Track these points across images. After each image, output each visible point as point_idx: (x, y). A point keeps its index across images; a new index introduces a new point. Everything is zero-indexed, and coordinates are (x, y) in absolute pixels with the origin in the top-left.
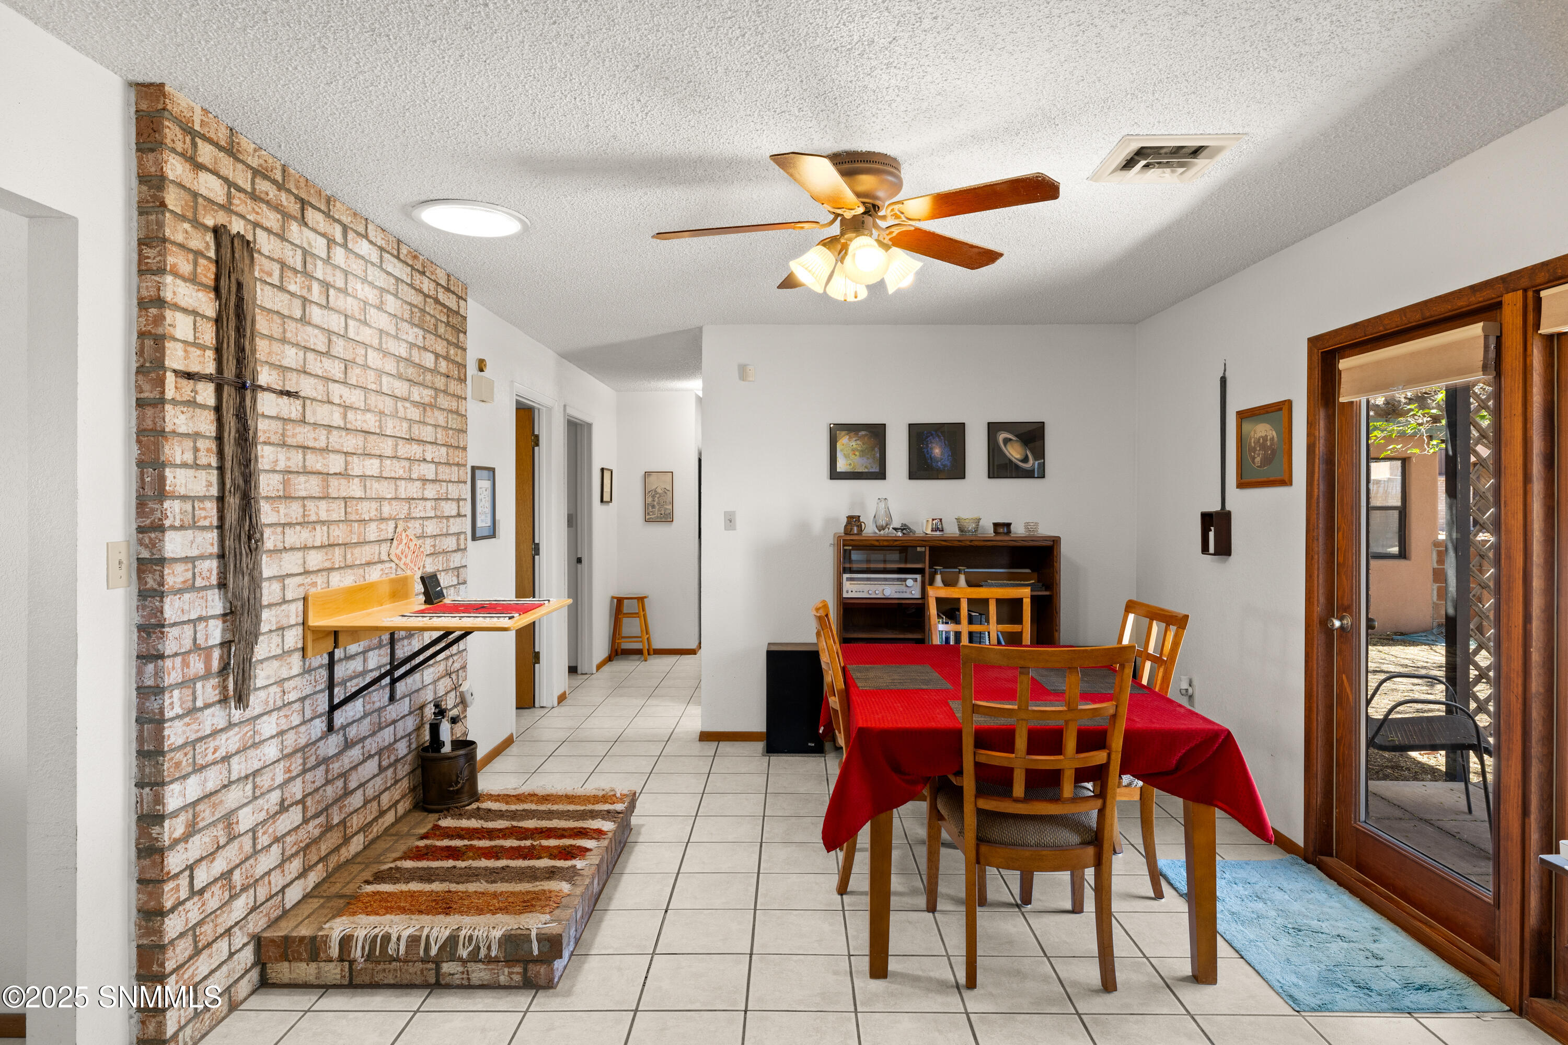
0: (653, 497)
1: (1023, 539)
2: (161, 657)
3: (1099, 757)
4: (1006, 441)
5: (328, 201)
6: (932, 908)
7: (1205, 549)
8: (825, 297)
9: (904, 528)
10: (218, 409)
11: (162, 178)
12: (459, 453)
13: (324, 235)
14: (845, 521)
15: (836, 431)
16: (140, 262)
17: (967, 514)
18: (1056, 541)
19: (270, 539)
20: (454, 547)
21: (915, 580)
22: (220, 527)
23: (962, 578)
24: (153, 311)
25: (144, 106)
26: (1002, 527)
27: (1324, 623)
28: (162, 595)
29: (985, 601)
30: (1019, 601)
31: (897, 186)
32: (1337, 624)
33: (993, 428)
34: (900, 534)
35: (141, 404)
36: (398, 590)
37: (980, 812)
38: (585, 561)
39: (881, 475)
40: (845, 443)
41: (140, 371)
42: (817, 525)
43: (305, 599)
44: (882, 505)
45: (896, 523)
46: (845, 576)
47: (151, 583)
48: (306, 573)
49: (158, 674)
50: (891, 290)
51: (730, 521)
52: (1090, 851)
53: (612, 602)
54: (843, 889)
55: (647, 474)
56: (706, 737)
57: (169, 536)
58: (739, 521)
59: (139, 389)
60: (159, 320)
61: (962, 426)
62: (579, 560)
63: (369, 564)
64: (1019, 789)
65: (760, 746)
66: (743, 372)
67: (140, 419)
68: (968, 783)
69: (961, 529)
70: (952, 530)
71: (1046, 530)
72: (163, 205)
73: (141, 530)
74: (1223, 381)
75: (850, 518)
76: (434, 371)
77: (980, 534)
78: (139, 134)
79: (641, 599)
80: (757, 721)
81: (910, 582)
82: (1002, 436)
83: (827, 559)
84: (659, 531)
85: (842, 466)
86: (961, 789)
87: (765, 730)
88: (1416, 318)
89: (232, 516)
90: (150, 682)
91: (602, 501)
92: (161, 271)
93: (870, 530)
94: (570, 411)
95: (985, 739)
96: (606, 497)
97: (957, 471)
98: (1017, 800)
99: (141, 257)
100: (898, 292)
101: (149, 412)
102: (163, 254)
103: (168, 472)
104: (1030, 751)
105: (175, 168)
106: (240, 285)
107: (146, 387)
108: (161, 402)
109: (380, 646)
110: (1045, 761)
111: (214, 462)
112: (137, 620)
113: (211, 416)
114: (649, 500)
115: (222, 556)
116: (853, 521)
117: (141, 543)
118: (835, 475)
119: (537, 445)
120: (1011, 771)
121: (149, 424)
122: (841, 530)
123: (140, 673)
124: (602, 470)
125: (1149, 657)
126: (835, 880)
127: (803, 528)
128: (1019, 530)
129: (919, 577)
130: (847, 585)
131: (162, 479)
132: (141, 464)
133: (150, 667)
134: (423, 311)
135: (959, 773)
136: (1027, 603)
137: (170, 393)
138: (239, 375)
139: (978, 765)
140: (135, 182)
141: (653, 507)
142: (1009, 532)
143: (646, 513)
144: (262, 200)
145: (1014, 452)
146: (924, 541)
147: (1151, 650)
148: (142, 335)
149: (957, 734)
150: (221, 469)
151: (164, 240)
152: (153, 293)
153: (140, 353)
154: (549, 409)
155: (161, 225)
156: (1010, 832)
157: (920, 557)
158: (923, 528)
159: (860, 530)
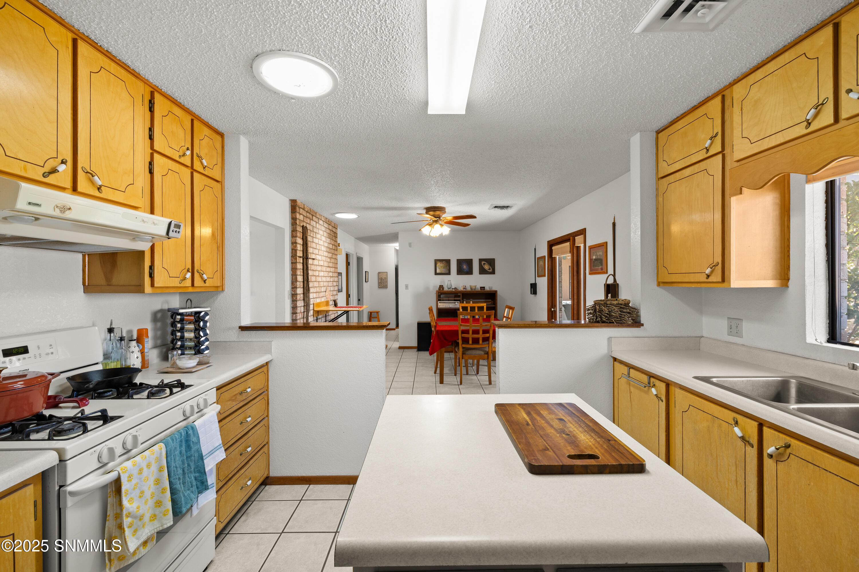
0: (381, 280)
1: (488, 291)
2: (297, 313)
3: (487, 335)
4: (484, 264)
5: (316, 214)
6: (455, 375)
7: (531, 293)
8: (430, 236)
9: (455, 288)
10: (303, 263)
11: (296, 218)
12: (336, 269)
13: (315, 222)
14: (439, 287)
15: (436, 261)
16: (292, 235)
17: (473, 284)
18: (496, 292)
19: (312, 290)
20: (335, 294)
21: (458, 303)
22: (303, 288)
23: (471, 302)
24: (295, 245)
25: (292, 204)
26: (483, 288)
27: (551, 309)
28: (297, 301)
29: (475, 307)
30: (483, 307)
31: (445, 212)
32: (553, 309)
33: (481, 260)
34: (454, 290)
35: (292, 263)
36: (327, 303)
37: (463, 348)
38: (361, 300)
39: (449, 273)
40: (439, 265)
41: (292, 256)
42: (431, 288)
43: (314, 304)
44: (449, 282)
45: (453, 287)
46: (439, 302)
47: (294, 299)
48: (314, 298)
49: (296, 316)
50: (444, 235)
51: (407, 287)
52: (486, 355)
53: (368, 313)
54: (435, 373)
55: (379, 273)
56: (400, 348)
57: (298, 289)
58: (409, 287)
59: (292, 260)
60: (296, 246)
61: (472, 260)
62: (359, 300)
63: (322, 297)
64: (470, 342)
65: (416, 350)
66: (410, 245)
67: (292, 266)
68: (460, 341)
69: (471, 289)
70: (469, 289)
71: (494, 289)
72: (296, 224)
73: (292, 288)
74: (535, 249)
75: (440, 286)
76: (332, 249)
77: (476, 290)
78: (292, 210)
79: (378, 312)
80: (415, 343)
81: (456, 303)
82: (483, 262)
83: (434, 297)
84: (383, 291)
85: (438, 271)
86: (459, 343)
87: (417, 346)
88: (561, 240)
89: (305, 285)
90: (294, 318)
91: (366, 281)
92: (296, 237)
93: (446, 289)
94: (358, 255)
95: (464, 332)
96: (367, 281)
97: (470, 272)
98: (470, 345)
99: (292, 234)
100: (445, 235)
101: (294, 265)
102: (296, 233)
103: (298, 276)
104: (473, 334)
105: (298, 216)
106: (306, 237)
107: (293, 260)
108: (296, 263)
109: (324, 317)
110: (476, 336)
111: (302, 274)
112: (292, 306)
113: (302, 265)
114: (380, 281)
115: (304, 294)
116: (441, 287)
117: (292, 290)
118: (436, 274)
119: (349, 265)
120: (469, 338)
121: (294, 267)
122: (438, 289)
123: (292, 316)
124: (366, 272)
125: (504, 317)
126: (434, 370)
127: (427, 289)
128: (487, 288)
129: (459, 302)
130: (439, 304)
131: (296, 278)
132: (292, 275)
133: (294, 315)
134: (330, 234)
135: (458, 339)
136: (485, 307)
137: (298, 261)
138: (306, 256)
139: (462, 337)
140: (291, 219)
141: (381, 283)
142: (484, 289)
143: (379, 285)
144: (308, 218)
145: (486, 267)
146: (461, 292)
147: (505, 315)
148: (292, 249)
149: (457, 331)
150: (303, 276)
151: (297, 231)
152: (294, 241)
153: (292, 253)
154: (353, 255)
155: (296, 228)
156: (469, 352)
157: (459, 296)
158: (461, 288)
159: (443, 289)
